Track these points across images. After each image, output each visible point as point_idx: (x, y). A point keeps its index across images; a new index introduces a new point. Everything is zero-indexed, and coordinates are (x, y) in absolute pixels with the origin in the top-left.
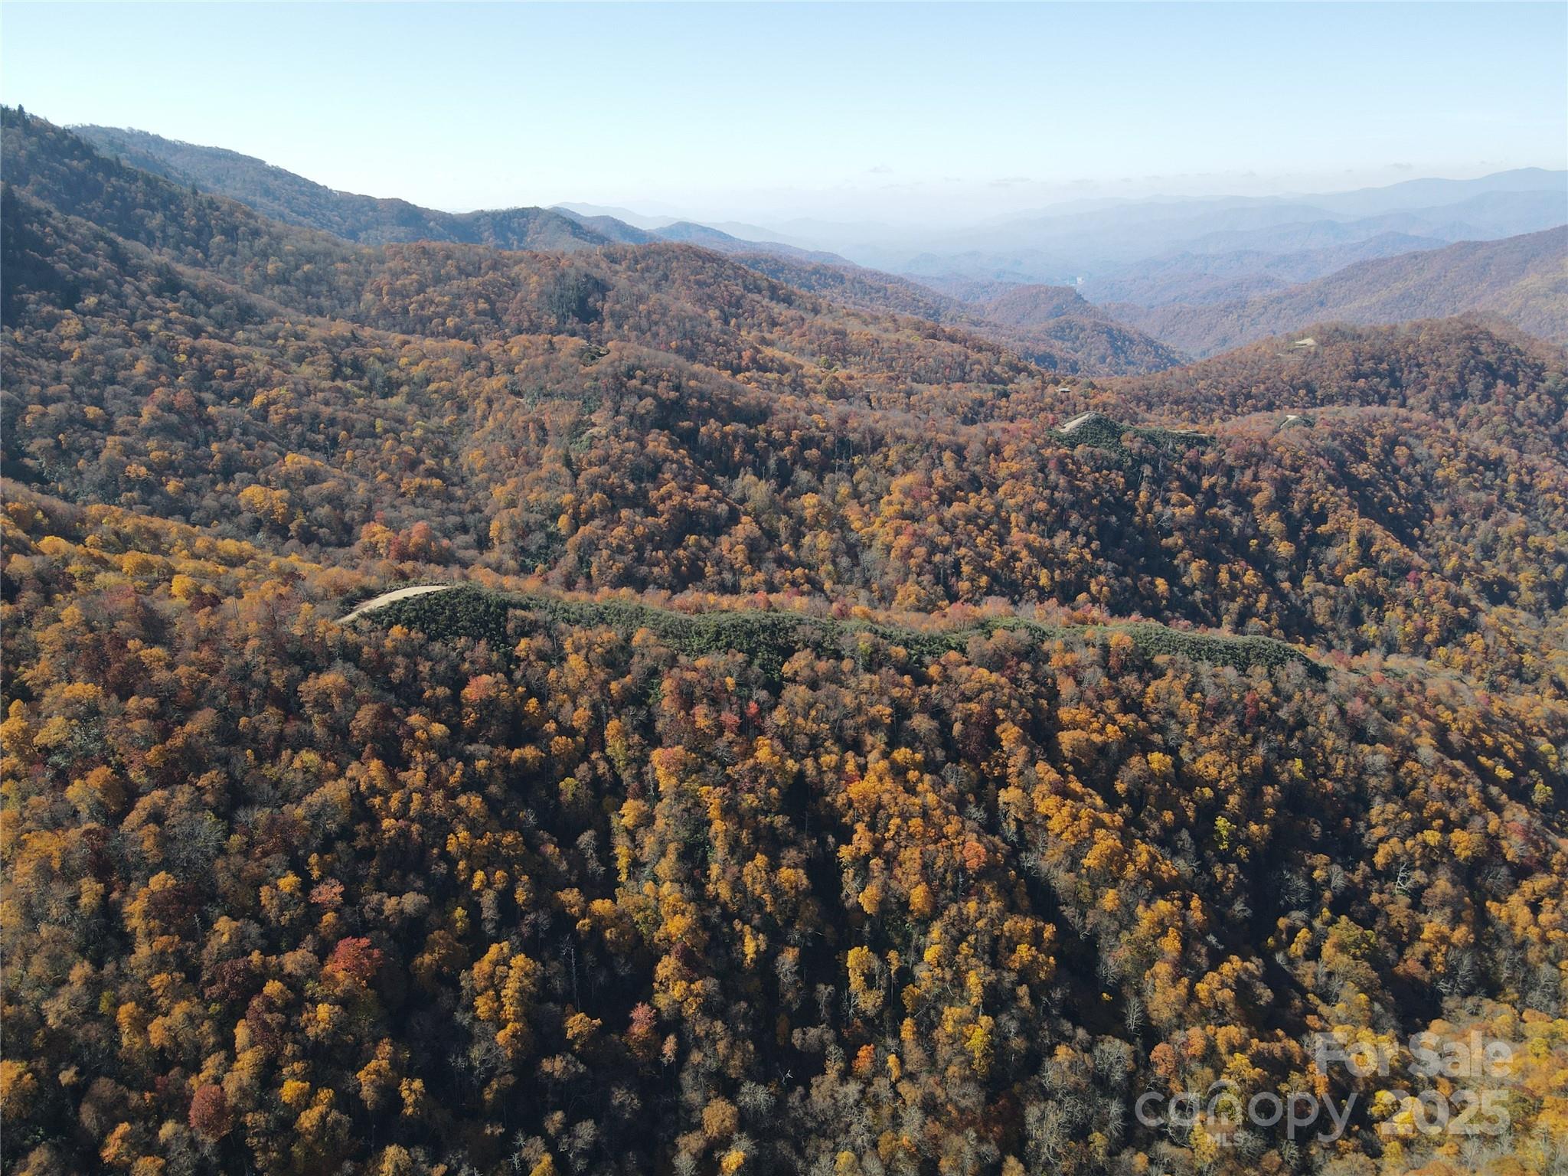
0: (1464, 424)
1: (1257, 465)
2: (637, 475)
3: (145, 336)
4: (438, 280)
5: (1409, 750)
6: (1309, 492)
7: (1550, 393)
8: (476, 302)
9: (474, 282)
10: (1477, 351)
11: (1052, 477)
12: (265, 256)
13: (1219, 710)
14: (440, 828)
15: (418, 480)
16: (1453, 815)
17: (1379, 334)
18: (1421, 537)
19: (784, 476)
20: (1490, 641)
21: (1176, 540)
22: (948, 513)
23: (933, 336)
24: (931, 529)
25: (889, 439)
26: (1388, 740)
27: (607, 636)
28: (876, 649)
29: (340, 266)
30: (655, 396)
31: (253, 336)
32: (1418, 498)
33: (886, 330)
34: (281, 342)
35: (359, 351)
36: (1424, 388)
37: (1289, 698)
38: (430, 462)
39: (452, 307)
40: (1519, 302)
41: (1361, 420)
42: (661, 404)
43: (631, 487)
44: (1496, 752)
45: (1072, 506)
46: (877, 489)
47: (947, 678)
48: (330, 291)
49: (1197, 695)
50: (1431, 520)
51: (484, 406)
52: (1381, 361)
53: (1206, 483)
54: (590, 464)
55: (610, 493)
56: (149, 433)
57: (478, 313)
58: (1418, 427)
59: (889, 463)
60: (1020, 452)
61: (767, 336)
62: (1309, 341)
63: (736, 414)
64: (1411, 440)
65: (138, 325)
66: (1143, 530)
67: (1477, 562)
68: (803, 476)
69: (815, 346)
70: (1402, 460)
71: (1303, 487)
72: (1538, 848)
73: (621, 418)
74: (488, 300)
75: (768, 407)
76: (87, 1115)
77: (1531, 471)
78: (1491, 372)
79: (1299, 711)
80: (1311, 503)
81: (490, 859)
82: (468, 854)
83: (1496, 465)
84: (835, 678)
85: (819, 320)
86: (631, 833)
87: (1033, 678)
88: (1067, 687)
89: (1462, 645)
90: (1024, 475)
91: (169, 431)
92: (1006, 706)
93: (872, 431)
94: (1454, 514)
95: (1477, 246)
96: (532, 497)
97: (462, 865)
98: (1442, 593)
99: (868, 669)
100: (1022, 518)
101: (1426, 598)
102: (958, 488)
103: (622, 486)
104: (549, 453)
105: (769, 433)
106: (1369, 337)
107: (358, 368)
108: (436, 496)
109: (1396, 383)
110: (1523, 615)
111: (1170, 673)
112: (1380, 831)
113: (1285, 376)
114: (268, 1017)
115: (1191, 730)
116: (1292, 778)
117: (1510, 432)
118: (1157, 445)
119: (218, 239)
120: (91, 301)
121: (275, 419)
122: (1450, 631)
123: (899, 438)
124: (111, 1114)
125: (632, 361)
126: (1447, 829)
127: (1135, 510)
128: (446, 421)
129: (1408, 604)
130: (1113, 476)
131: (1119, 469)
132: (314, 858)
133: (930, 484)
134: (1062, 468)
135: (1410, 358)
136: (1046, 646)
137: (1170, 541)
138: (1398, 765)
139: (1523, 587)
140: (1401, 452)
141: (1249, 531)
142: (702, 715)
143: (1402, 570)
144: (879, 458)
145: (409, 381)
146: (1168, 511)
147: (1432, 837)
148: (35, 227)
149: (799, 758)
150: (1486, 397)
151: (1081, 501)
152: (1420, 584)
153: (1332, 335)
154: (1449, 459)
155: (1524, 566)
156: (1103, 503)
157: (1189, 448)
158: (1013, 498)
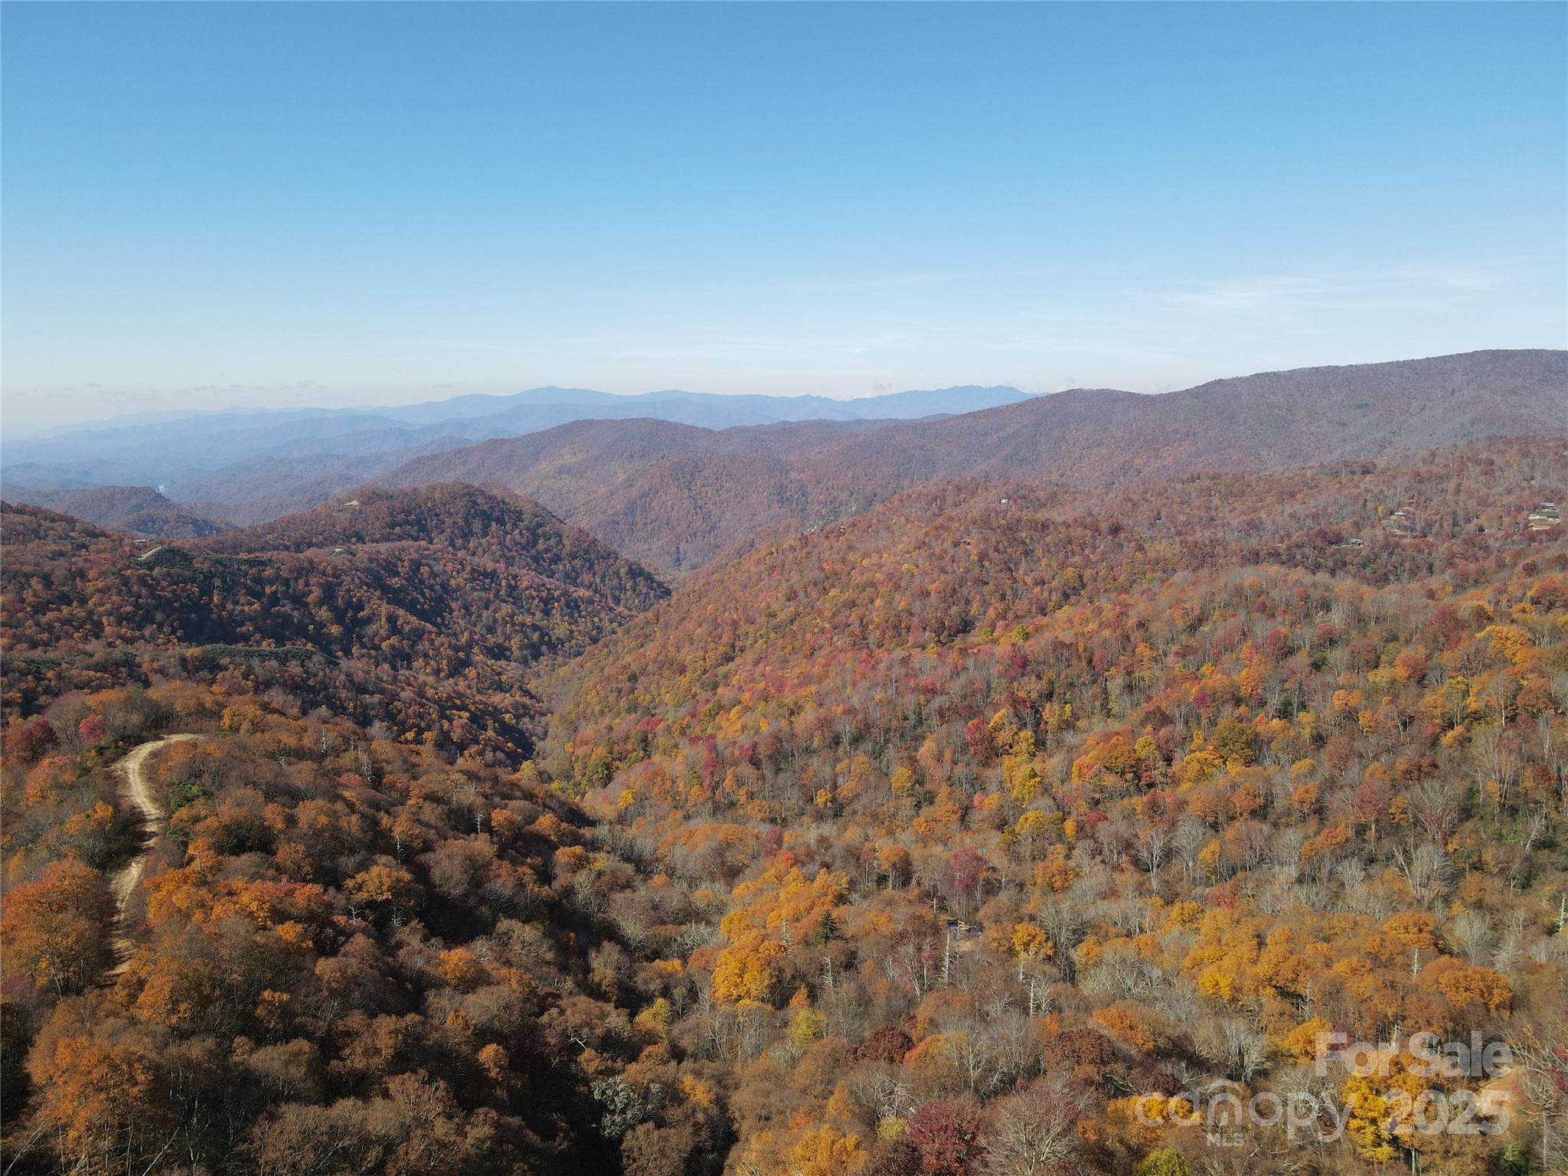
0: (474, 554)
1: (307, 575)
5: (395, 697)
6: (348, 591)
7: (527, 529)
10: (475, 503)
11: (135, 588)
13: (267, 684)
17: (406, 494)
18: (444, 623)
21: (249, 627)
22: (44, 619)
26: (382, 691)
32: (441, 599)
36: (444, 531)
37: (315, 675)
40: (537, 483)
41: (393, 550)
44: (464, 708)
45: (156, 608)
49: (252, 677)
50: (450, 614)
52: (409, 513)
53: (268, 590)
58: (435, 553)
60: (103, 574)
62: (355, 503)
64: (431, 562)
66: (220, 622)
67: (482, 635)
70: (426, 576)
71: (343, 588)
72: (471, 733)
77: (515, 577)
78: (486, 517)
79: (322, 682)
80: (351, 597)
83: (493, 575)
89: (466, 677)
90: (109, 589)
94: (467, 609)
95: (503, 442)
98: (446, 646)
100: (112, 618)
101: (437, 651)
102: (49, 602)
106: (398, 497)
109: (423, 528)
110: (513, 664)
111: (231, 667)
113: (338, 529)
117: (503, 555)
118: (225, 566)
122: (456, 669)
126: (420, 732)
127: (211, 611)
129: (426, 656)
130: (189, 587)
131: (194, 582)
133: (23, 601)
134: (142, 581)
135: (430, 510)
136: (138, 660)
137: (244, 629)
138: (388, 704)
139: (513, 649)
140: (424, 570)
141: (308, 621)
143: (418, 635)
146: (239, 608)
150: (485, 534)
151: (163, 605)
152: (432, 642)
153: (371, 497)
154: (458, 572)
155: (513, 635)
156: (183, 605)
157: (251, 567)
158: (102, 607)
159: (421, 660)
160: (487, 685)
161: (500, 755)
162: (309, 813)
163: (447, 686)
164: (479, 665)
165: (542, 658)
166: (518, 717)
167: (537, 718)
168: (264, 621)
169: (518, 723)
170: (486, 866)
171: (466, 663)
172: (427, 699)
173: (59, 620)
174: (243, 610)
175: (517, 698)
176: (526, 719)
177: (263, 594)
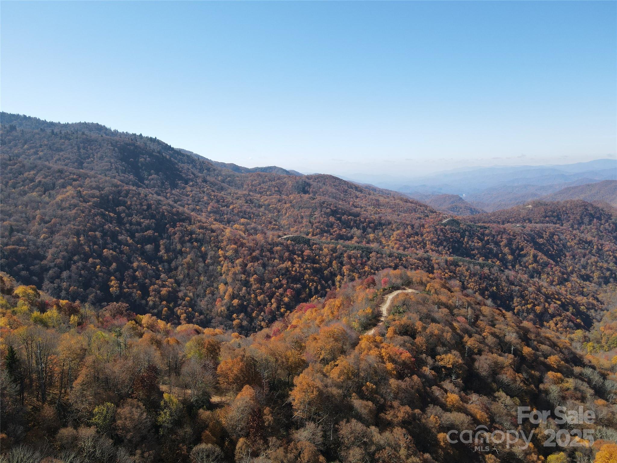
0: (582, 232)
1: (502, 234)
2: (327, 226)
3: (204, 192)
4: (263, 182)
5: (526, 289)
6: (518, 242)
7: (613, 223)
8: (275, 188)
9: (274, 183)
10: (587, 210)
11: (439, 233)
12: (217, 175)
13: (475, 275)
14: (303, 275)
15: (272, 226)
16: (536, 303)
17: (553, 204)
18: (560, 261)
19: (364, 230)
20: (573, 285)
21: (476, 252)
22: (409, 240)
23: (406, 202)
24: (405, 243)
25: (393, 222)
26: (521, 286)
27: (331, 246)
28: (391, 254)
29: (237, 178)
30: (330, 209)
31: (226, 193)
32: (561, 250)
33: (391, 200)
34: (232, 195)
35: (251, 198)
36: (569, 221)
37: (494, 274)
38: (274, 222)
39: (268, 190)
41: (543, 228)
42: (332, 210)
43: (326, 228)
44: (559, 299)
45: (444, 240)
46: (390, 234)
47: (407, 260)
48: (235, 185)
49: (469, 271)
50: (565, 257)
51: (285, 211)
52: (554, 212)
53: (486, 238)
54: (316, 223)
55: (321, 229)
56: (210, 213)
57: (275, 191)
58: (562, 230)
59: (392, 229)
60: (430, 227)
61: (355, 200)
62: (530, 206)
63: (350, 214)
64: (559, 234)
65: (202, 189)
66: (466, 248)
67: (579, 269)
68: (369, 230)
69: (370, 204)
70: (556, 240)
71: (516, 241)
72: (558, 312)
73: (322, 213)
74: (278, 187)
75: (360, 213)
76: (249, 309)
77: (602, 245)
78: (592, 216)
79: (496, 278)
80: (519, 245)
81: (313, 281)
82: (308, 280)
83: (590, 243)
84: (382, 257)
85: (371, 197)
86: (340, 282)
87: (428, 263)
88: (436, 266)
89: (565, 286)
90: (431, 232)
91: (215, 212)
92: (421, 267)
93: (388, 220)
94: (574, 256)
96: (302, 230)
97: (307, 281)
98: (558, 271)
99: (389, 257)
100: (430, 242)
101: (554, 272)
102: (412, 234)
103: (324, 228)
104: (304, 220)
105: (360, 220)
106: (550, 205)
107: (252, 202)
108: (277, 230)
109: (559, 219)
110: (593, 284)
111: (462, 266)
112: (516, 304)
113: (521, 216)
114: (278, 298)
115: (467, 278)
116: (493, 291)
117: (598, 234)
118: (471, 228)
119: (205, 171)
120: (191, 183)
121: (236, 211)
123: (396, 222)
124: (253, 310)
125: (324, 200)
126: (534, 305)
127: (463, 244)
128: (275, 214)
129: (548, 274)
130: (457, 234)
131: (459, 232)
132: (281, 276)
133: (404, 233)
134: (441, 230)
135: (564, 211)
136: (432, 258)
137: (474, 252)
138: (522, 291)
139: (595, 277)
140: (556, 237)
141: (499, 252)
142: (353, 261)
143: (546, 264)
144: (390, 227)
145: (264, 205)
146: (473, 244)
147: (529, 306)
148: (177, 166)
149: (375, 271)
150: (590, 224)
151: (447, 240)
152: (552, 268)
153: (537, 204)
154: (572, 240)
155: (596, 271)
156: (453, 241)
157: (481, 229)
158: (427, 237)
159: (545, 275)
160: (576, 291)
161: (571, 324)
162: (434, 328)
163: (552, 289)
164: (573, 282)
165: (609, 284)
166: (588, 309)
167: (599, 311)
168: (482, 250)
169: (587, 311)
170: (502, 368)
171: (567, 280)
172: (541, 293)
173: (414, 241)
174: (475, 245)
175: (590, 300)
176: (593, 311)
177: (484, 239)
